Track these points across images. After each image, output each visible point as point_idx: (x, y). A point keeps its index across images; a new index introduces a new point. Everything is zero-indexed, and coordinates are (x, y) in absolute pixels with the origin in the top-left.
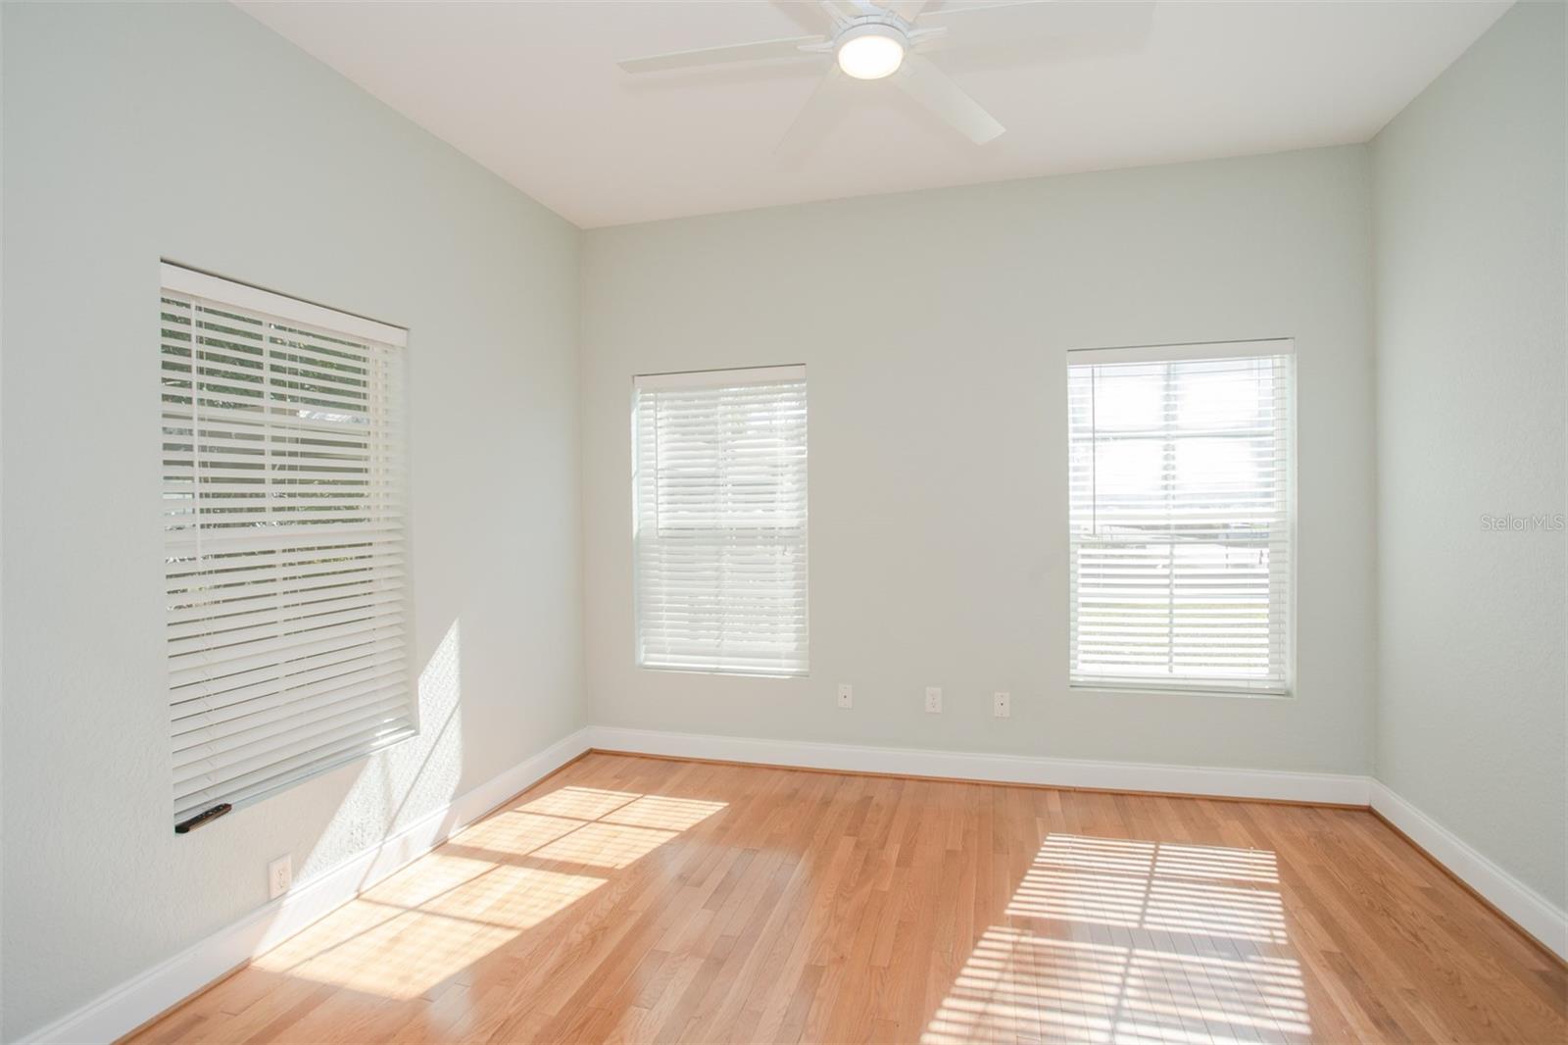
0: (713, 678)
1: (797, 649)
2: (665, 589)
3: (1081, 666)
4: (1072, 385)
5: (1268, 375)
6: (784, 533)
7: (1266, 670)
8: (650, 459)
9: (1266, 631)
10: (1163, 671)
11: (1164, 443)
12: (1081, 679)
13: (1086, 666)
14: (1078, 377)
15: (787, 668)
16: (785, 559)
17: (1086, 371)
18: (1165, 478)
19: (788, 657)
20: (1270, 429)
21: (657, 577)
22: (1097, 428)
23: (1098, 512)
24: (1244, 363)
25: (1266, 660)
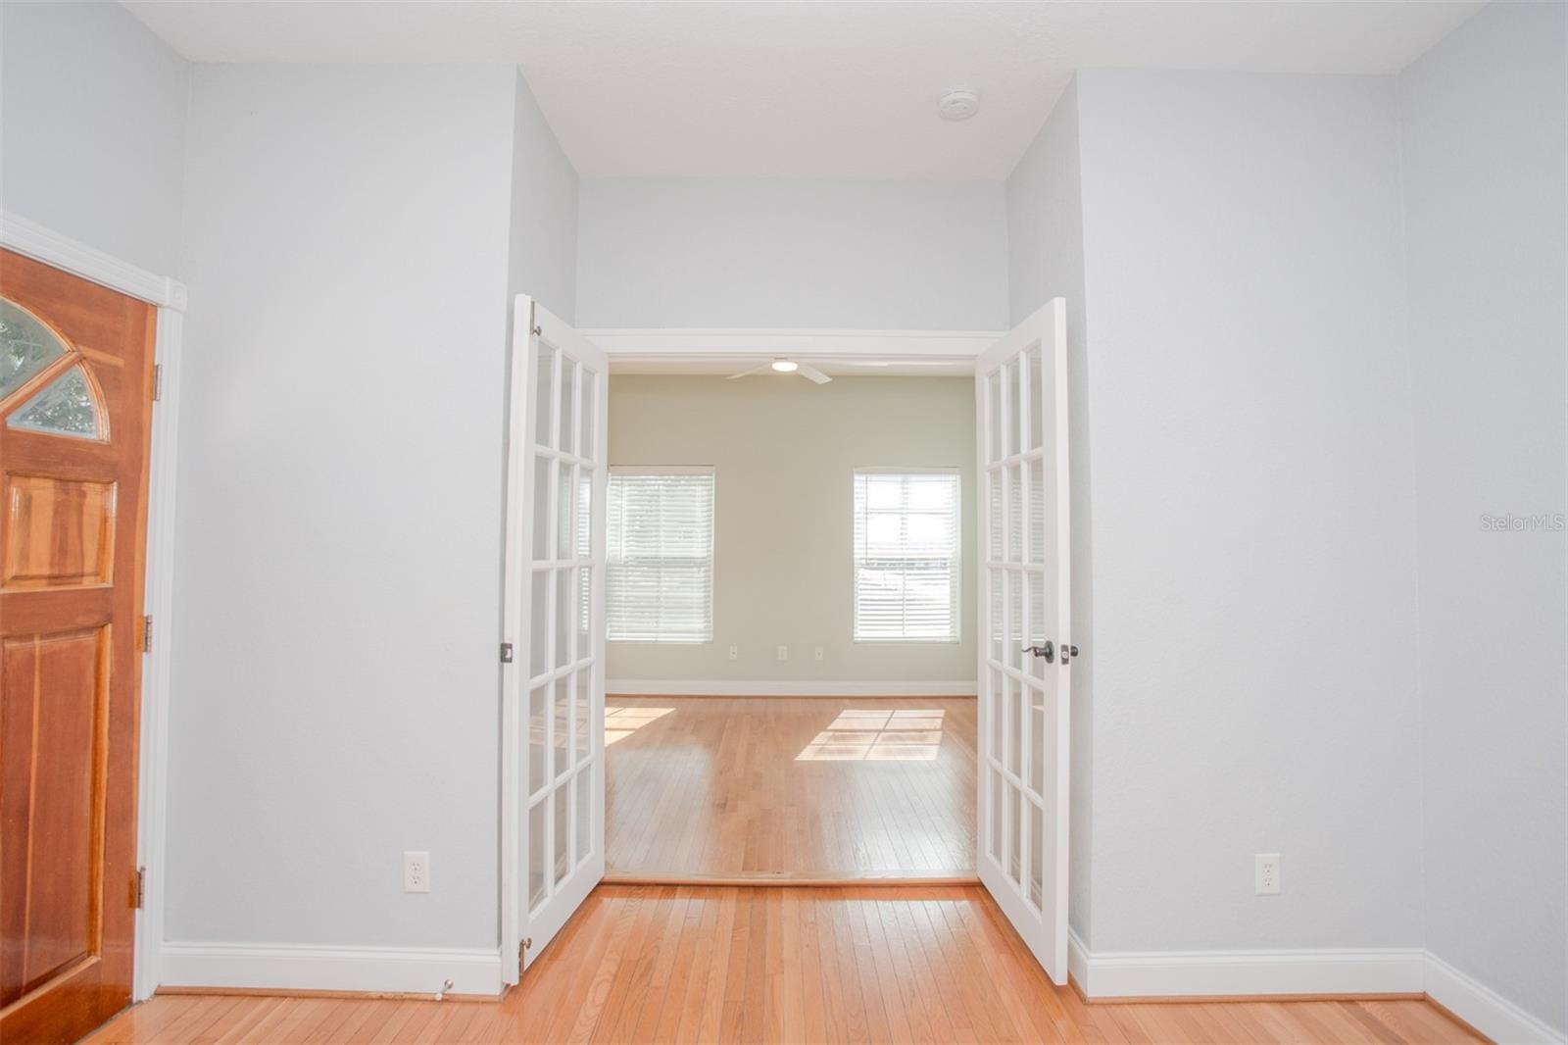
0: (655, 646)
1: (705, 627)
2: (624, 594)
3: (860, 632)
4: (856, 485)
5: (949, 485)
6: (699, 560)
7: (949, 631)
8: (617, 515)
9: (948, 612)
10: (899, 634)
11: (901, 516)
12: (860, 639)
13: (861, 633)
14: (859, 481)
15: (698, 639)
16: (698, 576)
17: (863, 478)
18: (902, 534)
19: (700, 632)
20: (950, 511)
21: (619, 586)
22: (869, 506)
23: (869, 546)
24: (943, 478)
25: (948, 627)
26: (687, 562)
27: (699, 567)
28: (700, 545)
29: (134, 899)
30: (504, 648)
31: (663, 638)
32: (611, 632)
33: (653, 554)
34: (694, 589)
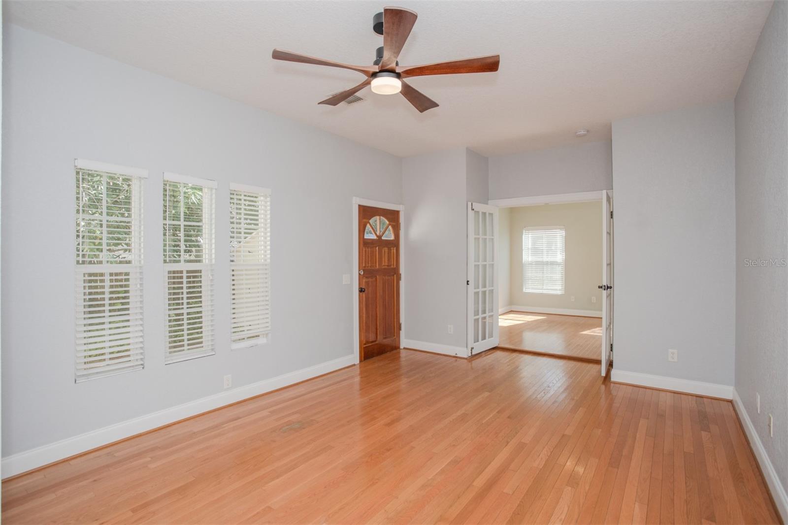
26: (553, 263)
27: (559, 265)
28: (560, 257)
29: (400, 329)
30: (468, 281)
31: (545, 292)
32: (526, 289)
33: (541, 260)
34: (558, 274)
